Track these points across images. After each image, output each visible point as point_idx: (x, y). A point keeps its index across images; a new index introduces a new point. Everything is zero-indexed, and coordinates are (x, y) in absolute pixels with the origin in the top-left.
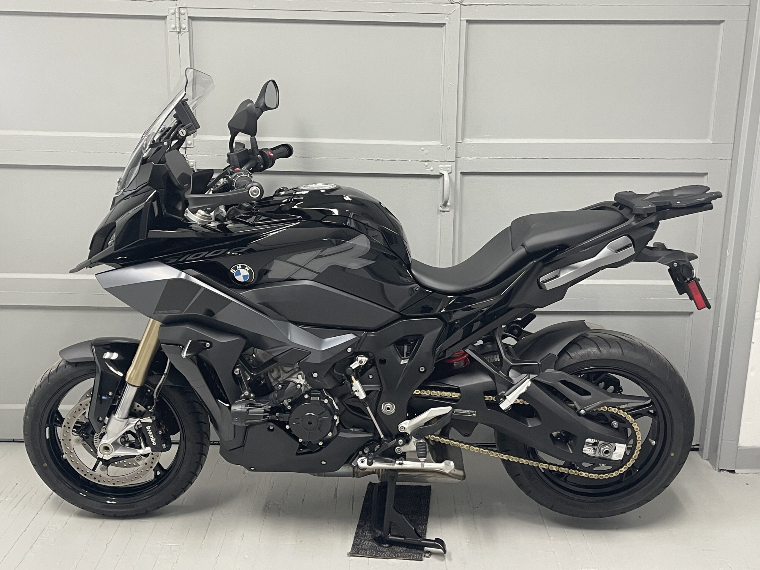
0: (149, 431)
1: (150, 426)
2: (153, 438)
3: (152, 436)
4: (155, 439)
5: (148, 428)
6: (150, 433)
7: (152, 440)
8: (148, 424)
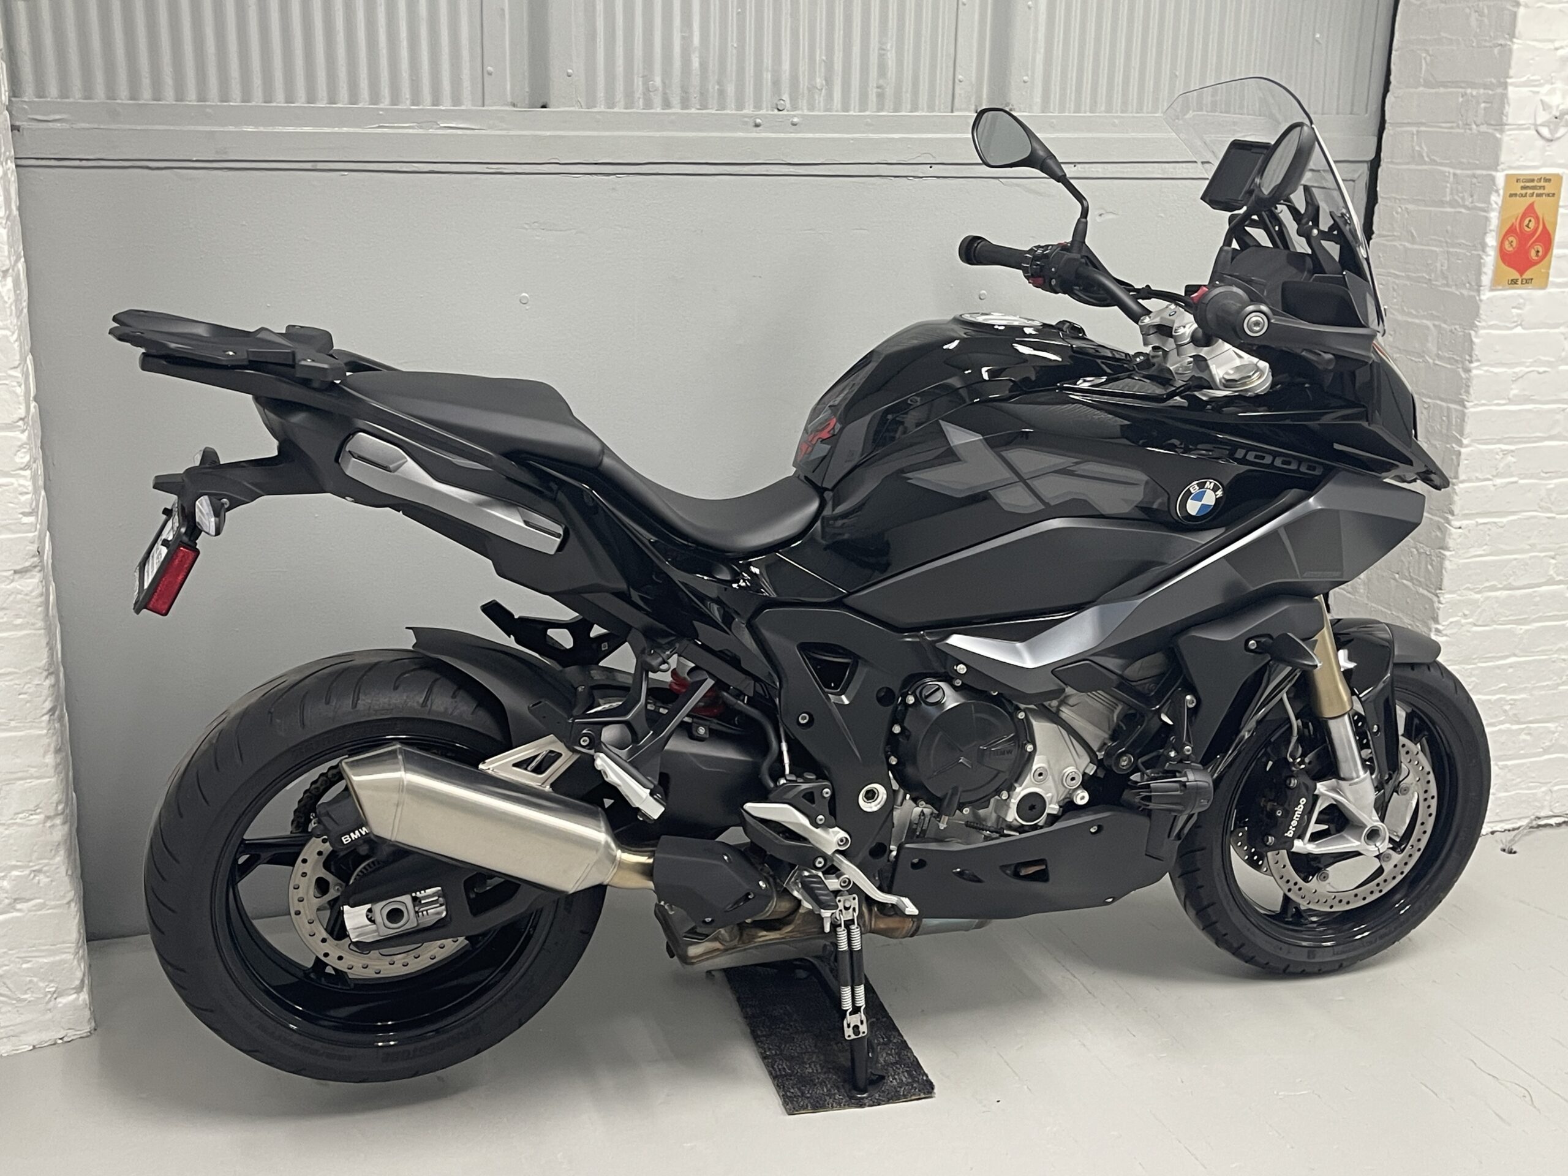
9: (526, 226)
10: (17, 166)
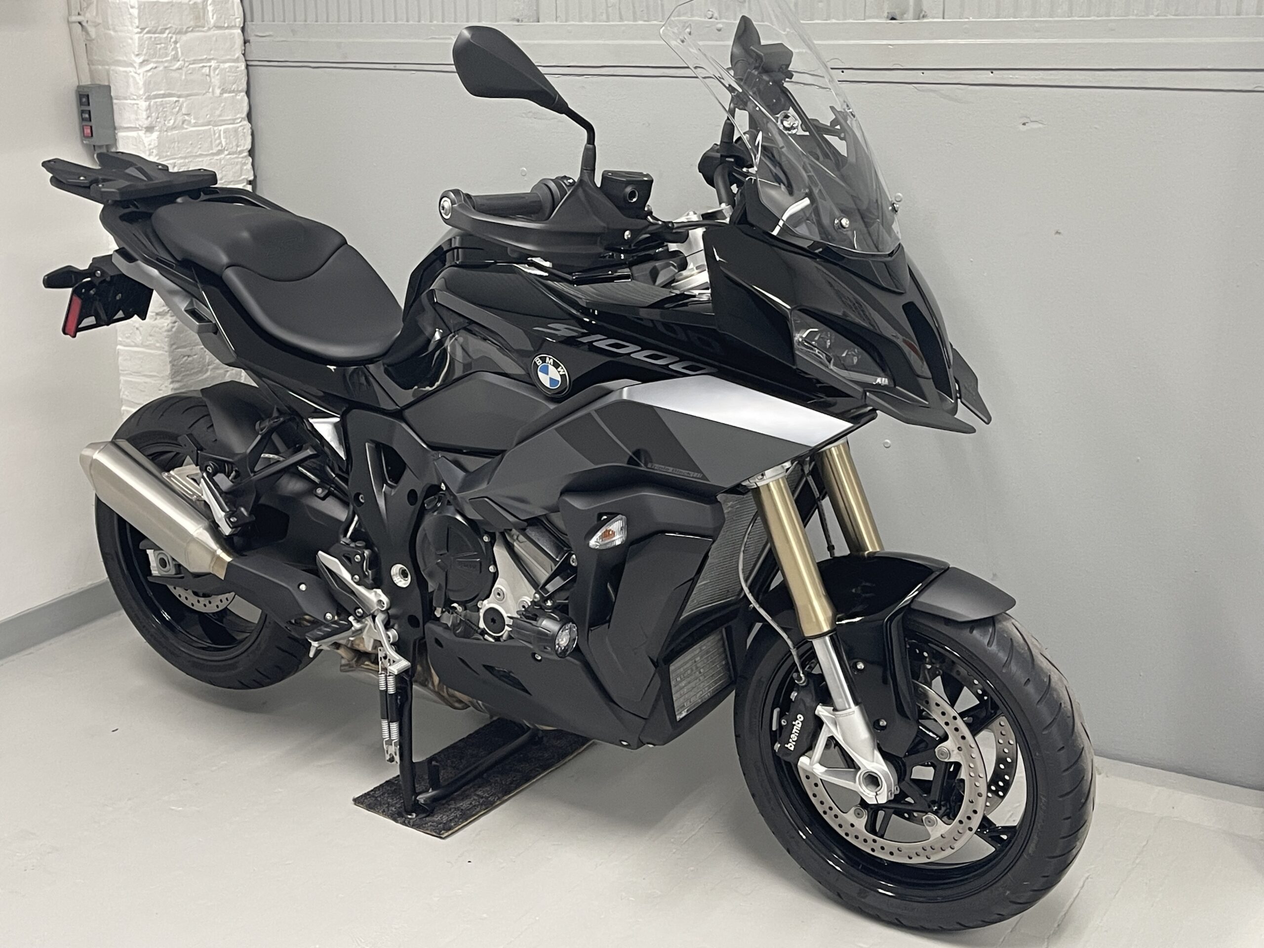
9: (524, 115)
10: (247, 67)
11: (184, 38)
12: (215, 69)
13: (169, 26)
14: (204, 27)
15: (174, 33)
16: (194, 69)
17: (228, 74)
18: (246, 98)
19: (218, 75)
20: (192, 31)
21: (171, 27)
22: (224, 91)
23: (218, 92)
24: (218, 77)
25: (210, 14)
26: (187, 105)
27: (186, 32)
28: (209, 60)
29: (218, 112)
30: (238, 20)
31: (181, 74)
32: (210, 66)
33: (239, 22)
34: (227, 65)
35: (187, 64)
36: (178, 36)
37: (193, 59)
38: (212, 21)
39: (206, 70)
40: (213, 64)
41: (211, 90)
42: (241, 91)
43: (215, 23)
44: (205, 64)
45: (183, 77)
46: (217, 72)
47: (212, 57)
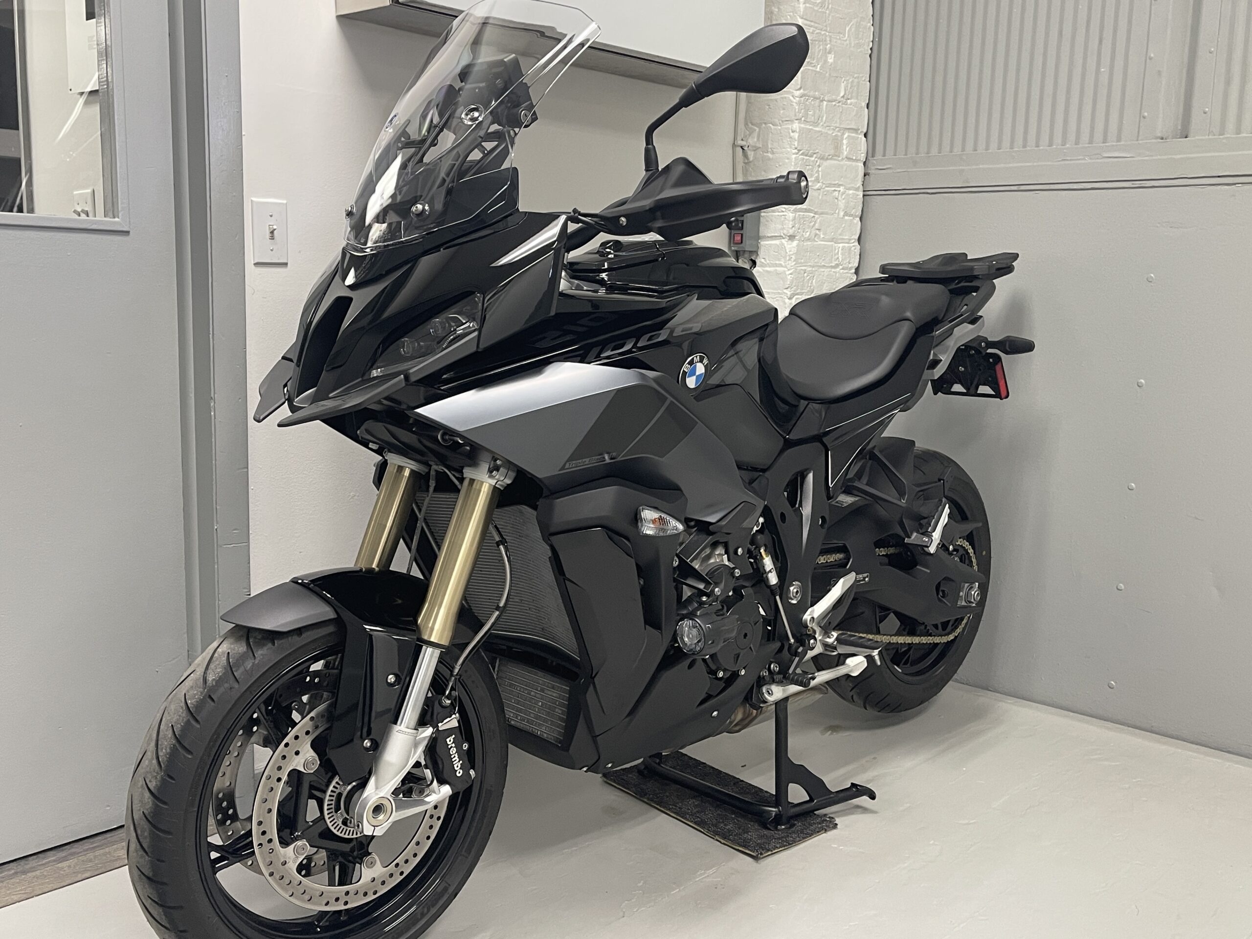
0: (452, 747)
1: (454, 736)
2: (458, 760)
3: (456, 758)
4: (461, 762)
5: (450, 741)
6: (453, 751)
7: (455, 766)
8: (449, 732)
9: (1158, 225)
10: (864, 195)
11: (826, 163)
12: (843, 194)
13: (817, 151)
14: (839, 157)
15: (819, 158)
16: (828, 191)
17: (852, 200)
18: (860, 222)
19: (844, 199)
20: (831, 159)
21: (818, 152)
22: (846, 214)
23: (842, 214)
24: (844, 201)
25: (845, 147)
26: (820, 222)
27: (827, 159)
28: (839, 185)
29: (840, 231)
30: (863, 155)
31: (819, 195)
32: (839, 191)
33: (863, 157)
34: (851, 192)
35: (824, 186)
36: (822, 161)
37: (829, 182)
38: (845, 153)
39: (836, 194)
40: (842, 189)
41: (837, 212)
42: (856, 216)
43: (847, 155)
44: (836, 189)
45: (820, 197)
46: (843, 197)
47: (841, 183)
